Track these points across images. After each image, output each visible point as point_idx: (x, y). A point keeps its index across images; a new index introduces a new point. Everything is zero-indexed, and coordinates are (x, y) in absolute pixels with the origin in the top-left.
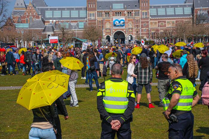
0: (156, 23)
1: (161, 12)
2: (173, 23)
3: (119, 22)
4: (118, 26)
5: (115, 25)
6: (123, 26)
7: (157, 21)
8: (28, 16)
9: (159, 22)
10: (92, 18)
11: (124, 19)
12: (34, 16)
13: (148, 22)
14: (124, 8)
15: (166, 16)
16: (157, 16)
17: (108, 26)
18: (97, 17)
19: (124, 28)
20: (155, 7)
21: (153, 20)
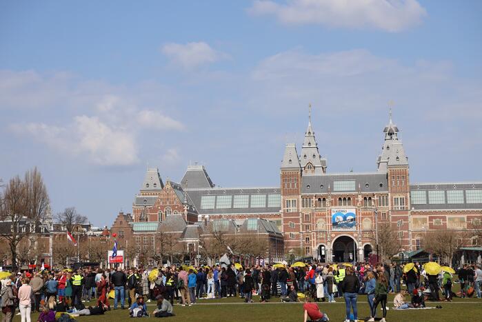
0: (424, 220)
1: (437, 197)
2: (462, 221)
3: (345, 218)
4: (341, 226)
5: (335, 224)
6: (351, 226)
7: (427, 217)
8: (162, 208)
9: (431, 219)
10: (292, 209)
11: (353, 211)
12: (173, 208)
13: (406, 219)
14: (357, 190)
15: (447, 206)
16: (428, 206)
17: (321, 225)
18: (301, 208)
19: (354, 229)
20: (422, 188)
21: (419, 213)
